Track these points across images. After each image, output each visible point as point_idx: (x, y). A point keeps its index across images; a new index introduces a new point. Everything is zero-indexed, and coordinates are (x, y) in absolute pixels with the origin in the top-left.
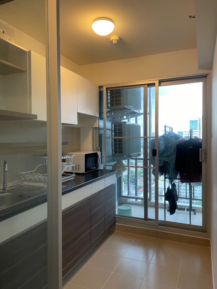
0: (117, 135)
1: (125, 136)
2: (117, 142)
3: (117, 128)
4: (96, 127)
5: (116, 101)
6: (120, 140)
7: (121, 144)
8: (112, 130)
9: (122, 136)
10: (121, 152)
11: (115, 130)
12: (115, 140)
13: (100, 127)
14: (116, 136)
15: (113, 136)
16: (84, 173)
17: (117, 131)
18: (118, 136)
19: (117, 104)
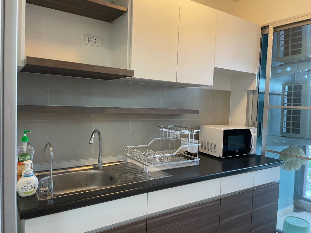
0: (292, 103)
1: (306, 105)
2: (290, 114)
3: (293, 91)
4: (253, 91)
5: (293, 47)
6: (298, 112)
7: (299, 119)
8: (283, 95)
9: (300, 105)
10: (297, 131)
11: (289, 95)
12: (289, 111)
13: (260, 91)
14: (290, 105)
15: (286, 105)
16: (222, 157)
17: (292, 97)
18: (294, 105)
19: (293, 53)
